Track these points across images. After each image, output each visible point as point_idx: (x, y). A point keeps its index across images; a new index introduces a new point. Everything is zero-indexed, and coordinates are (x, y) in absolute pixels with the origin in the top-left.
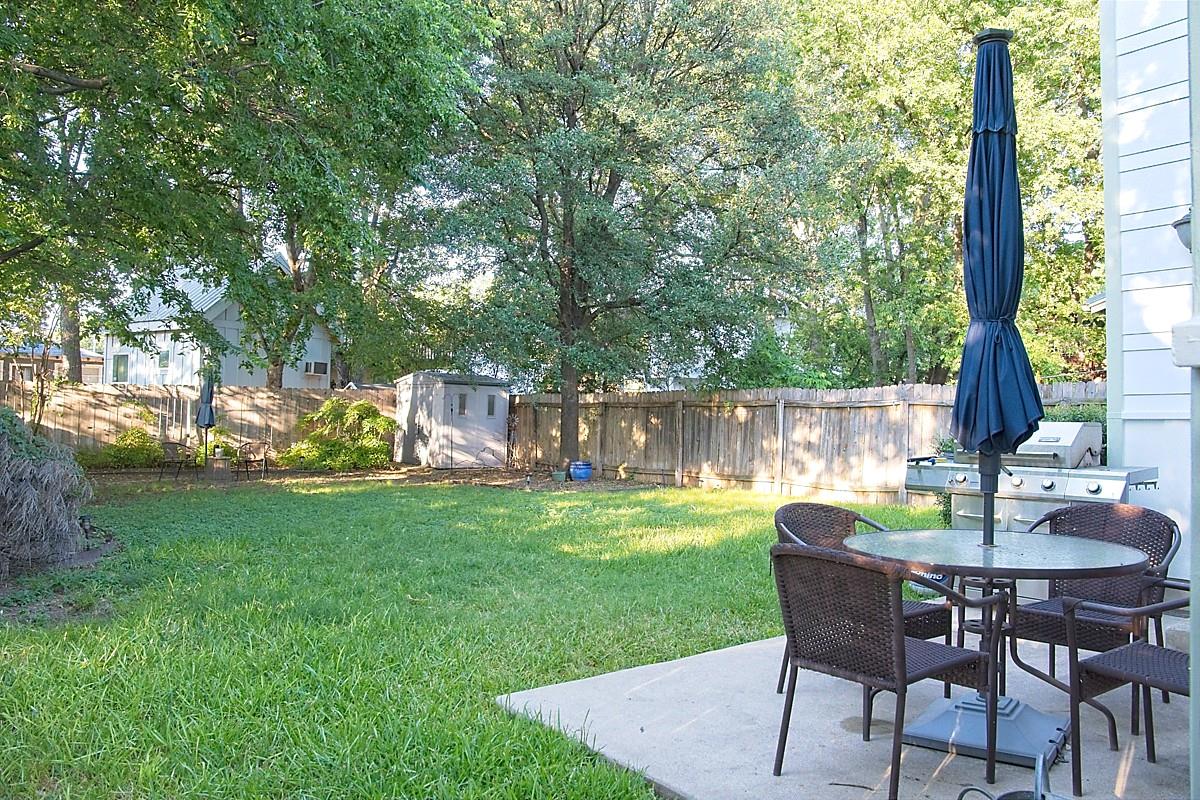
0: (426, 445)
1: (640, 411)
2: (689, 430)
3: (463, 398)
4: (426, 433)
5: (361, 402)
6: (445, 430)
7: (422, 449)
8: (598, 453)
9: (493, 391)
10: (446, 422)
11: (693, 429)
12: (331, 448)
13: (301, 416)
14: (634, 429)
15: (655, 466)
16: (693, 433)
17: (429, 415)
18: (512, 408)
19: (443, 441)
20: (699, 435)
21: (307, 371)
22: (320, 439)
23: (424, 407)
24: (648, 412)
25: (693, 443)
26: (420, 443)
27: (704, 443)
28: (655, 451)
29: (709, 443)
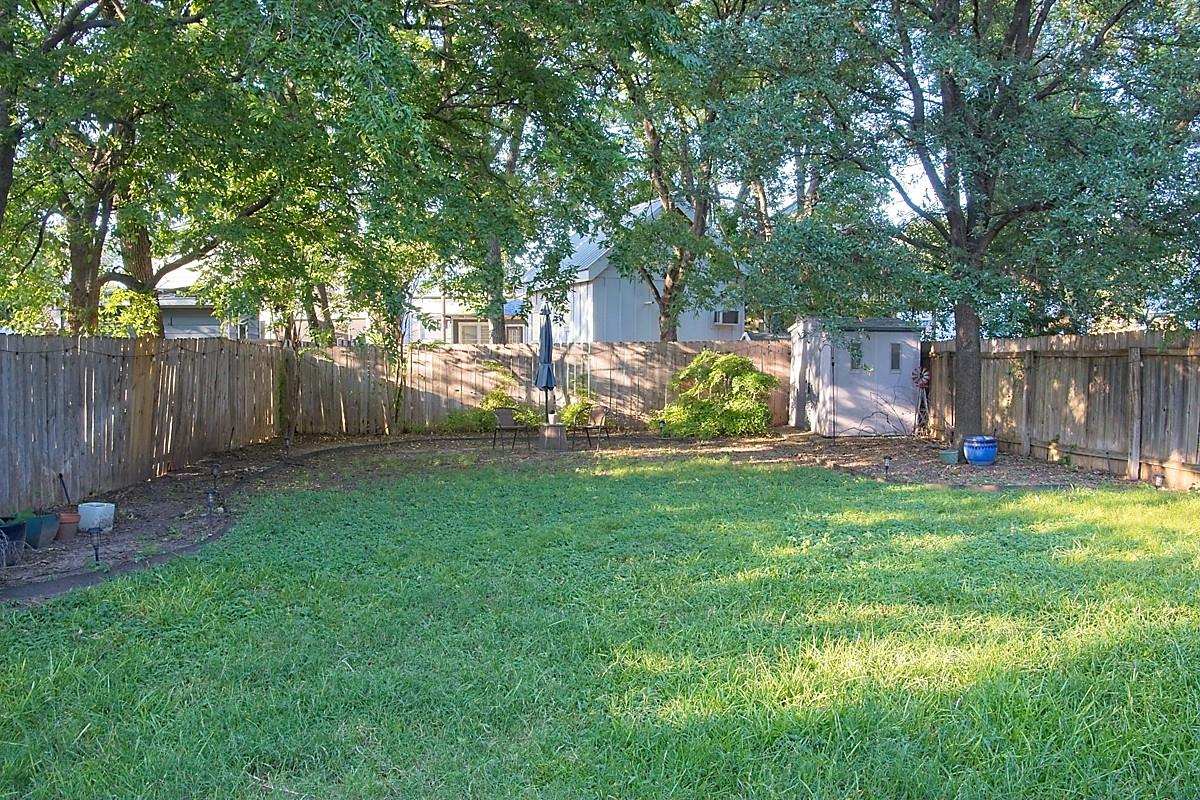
0: (815, 406)
1: (1079, 363)
2: (1150, 394)
3: (856, 349)
4: (815, 393)
6: (832, 391)
7: (812, 411)
8: (1024, 422)
9: (898, 338)
10: (833, 382)
11: (1158, 391)
12: (701, 410)
14: (1072, 393)
15: (1100, 445)
16: (1158, 399)
17: (818, 372)
18: (925, 360)
19: (830, 405)
20: (1167, 400)
21: (715, 321)
22: (690, 401)
23: (813, 362)
24: (1091, 363)
25: (1157, 413)
26: (810, 405)
27: (1174, 414)
28: (1101, 423)
29: (1183, 414)
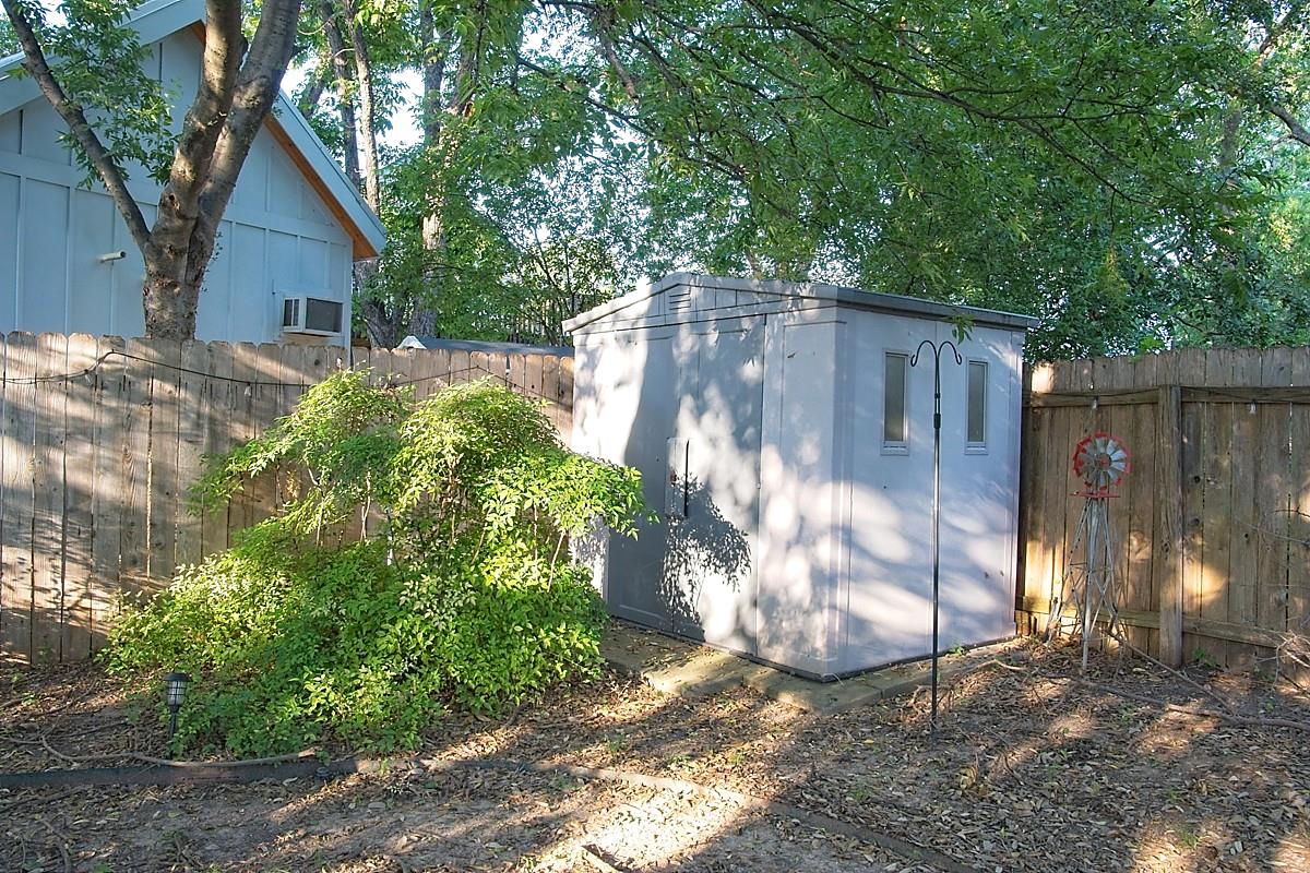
0: (730, 561)
3: (897, 366)
4: (726, 510)
5: (474, 387)
6: (832, 502)
13: (218, 446)
17: (747, 440)
19: (829, 552)
21: (286, 322)
23: (716, 405)
26: (698, 555)
